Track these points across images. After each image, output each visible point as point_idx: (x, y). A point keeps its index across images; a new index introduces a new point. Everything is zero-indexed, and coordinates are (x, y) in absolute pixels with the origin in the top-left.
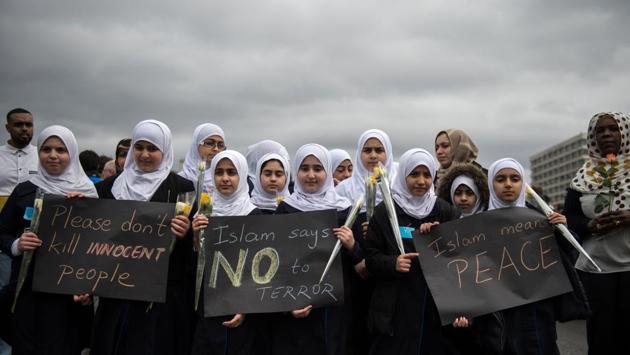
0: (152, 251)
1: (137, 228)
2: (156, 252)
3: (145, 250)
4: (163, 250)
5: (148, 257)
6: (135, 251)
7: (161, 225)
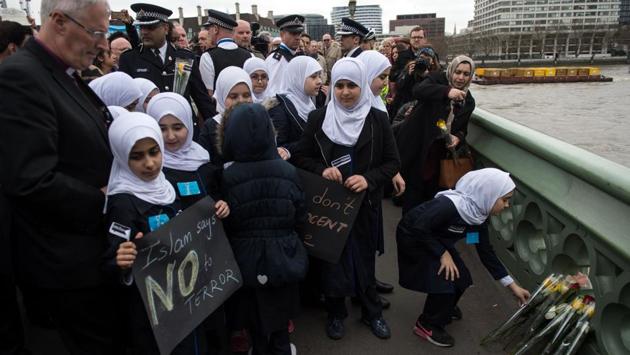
0: (336, 223)
1: (327, 202)
2: (338, 226)
3: (329, 221)
4: (345, 225)
5: (331, 227)
6: (320, 221)
7: (349, 206)
